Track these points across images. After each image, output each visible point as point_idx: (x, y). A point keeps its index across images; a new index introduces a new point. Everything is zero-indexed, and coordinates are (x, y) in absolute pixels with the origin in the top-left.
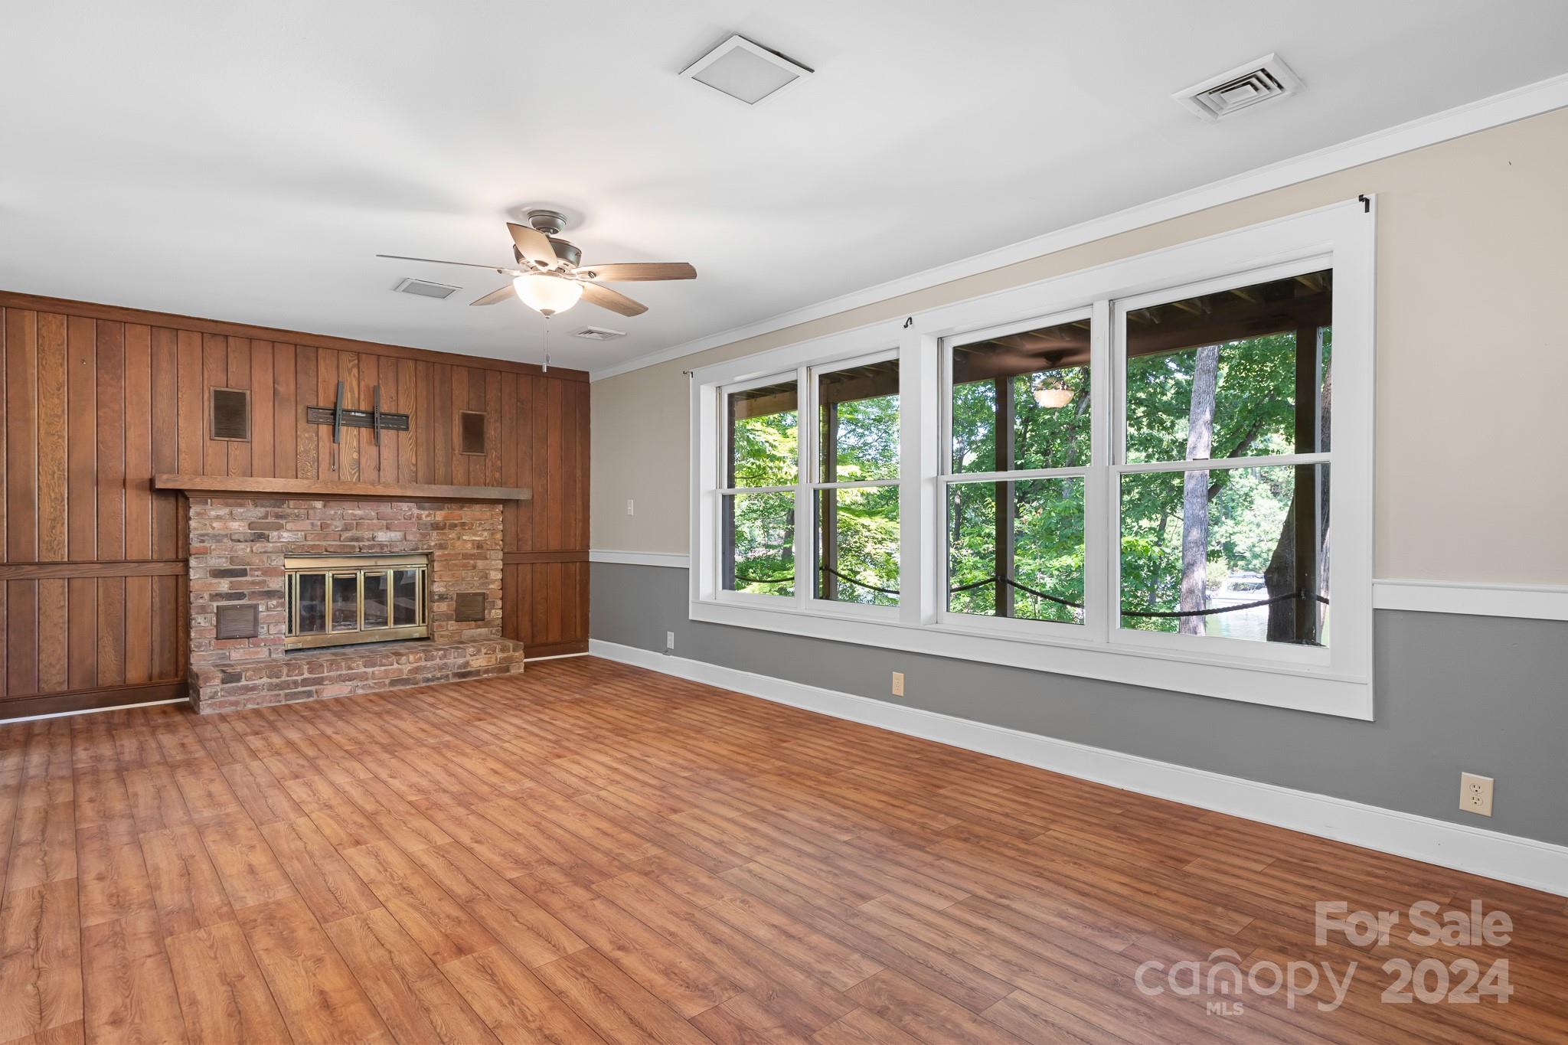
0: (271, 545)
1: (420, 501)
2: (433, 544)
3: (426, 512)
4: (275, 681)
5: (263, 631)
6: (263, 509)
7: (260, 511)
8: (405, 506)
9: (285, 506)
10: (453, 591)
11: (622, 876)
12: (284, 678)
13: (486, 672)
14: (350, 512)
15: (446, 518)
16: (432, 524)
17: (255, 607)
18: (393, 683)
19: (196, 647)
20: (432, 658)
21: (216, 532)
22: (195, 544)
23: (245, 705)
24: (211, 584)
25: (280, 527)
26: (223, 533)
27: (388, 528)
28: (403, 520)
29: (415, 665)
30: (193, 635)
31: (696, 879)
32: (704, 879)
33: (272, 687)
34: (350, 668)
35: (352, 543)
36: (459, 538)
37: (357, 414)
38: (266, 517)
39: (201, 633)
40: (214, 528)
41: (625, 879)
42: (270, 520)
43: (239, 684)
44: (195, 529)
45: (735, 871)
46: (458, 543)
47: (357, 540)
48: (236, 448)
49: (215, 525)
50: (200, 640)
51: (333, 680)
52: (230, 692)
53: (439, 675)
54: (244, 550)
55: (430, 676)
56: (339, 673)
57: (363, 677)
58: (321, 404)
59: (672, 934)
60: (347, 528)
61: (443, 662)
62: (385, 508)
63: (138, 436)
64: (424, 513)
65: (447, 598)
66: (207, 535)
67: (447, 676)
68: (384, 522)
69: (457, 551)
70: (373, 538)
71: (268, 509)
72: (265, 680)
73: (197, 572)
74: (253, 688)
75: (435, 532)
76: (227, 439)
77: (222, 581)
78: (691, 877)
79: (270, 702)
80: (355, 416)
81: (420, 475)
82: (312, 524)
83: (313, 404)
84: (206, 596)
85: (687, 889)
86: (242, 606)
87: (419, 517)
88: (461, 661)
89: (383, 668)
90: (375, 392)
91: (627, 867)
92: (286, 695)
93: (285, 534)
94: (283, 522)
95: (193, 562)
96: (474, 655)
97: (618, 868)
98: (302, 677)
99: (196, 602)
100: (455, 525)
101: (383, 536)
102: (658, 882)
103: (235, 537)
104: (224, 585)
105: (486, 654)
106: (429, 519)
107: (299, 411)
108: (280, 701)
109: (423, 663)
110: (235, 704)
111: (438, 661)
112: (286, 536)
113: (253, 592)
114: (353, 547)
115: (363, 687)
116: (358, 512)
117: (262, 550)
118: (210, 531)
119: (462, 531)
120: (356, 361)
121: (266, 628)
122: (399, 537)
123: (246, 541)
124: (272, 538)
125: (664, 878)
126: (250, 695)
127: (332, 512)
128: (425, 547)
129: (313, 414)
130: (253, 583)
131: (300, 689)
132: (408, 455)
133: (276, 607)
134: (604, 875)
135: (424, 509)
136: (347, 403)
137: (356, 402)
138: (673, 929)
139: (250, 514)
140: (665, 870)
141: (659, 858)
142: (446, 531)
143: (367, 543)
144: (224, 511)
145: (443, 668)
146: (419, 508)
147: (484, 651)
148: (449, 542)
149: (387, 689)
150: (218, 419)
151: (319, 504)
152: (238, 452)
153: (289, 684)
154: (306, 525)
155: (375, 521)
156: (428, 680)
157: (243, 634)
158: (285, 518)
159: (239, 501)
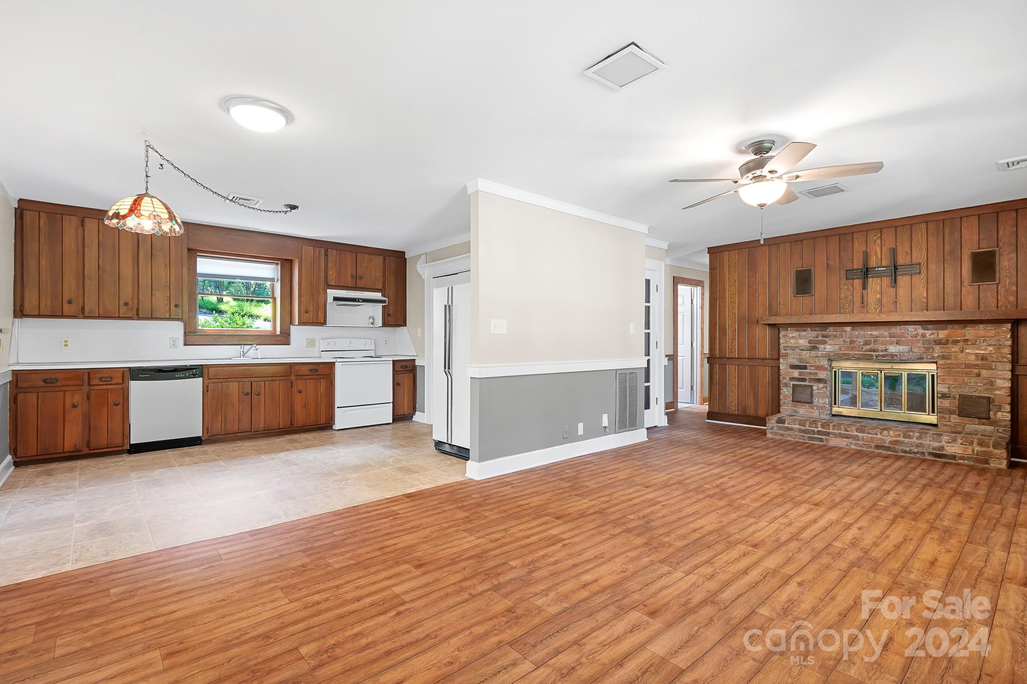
0: (820, 353)
1: (924, 324)
2: (936, 355)
3: (930, 332)
4: (802, 428)
5: (815, 400)
6: (816, 332)
7: (814, 334)
8: (911, 328)
9: (828, 330)
10: (956, 392)
12: (807, 427)
13: (961, 458)
14: (869, 333)
15: (948, 335)
16: (935, 341)
17: (811, 387)
18: (877, 447)
19: (783, 404)
20: (909, 437)
21: (793, 345)
22: (782, 351)
23: (787, 437)
24: (789, 372)
25: (825, 343)
26: (796, 345)
27: (897, 343)
28: (910, 338)
29: (895, 439)
30: (781, 397)
33: (801, 431)
34: (846, 430)
35: (871, 353)
36: (962, 352)
37: (879, 269)
38: (817, 337)
39: (785, 397)
40: (791, 343)
42: (820, 338)
43: (784, 425)
44: (782, 343)
46: (961, 355)
47: (874, 351)
48: (805, 299)
49: (791, 341)
50: (784, 401)
51: (835, 435)
52: (780, 428)
53: (915, 451)
54: (806, 355)
55: (907, 449)
56: (840, 432)
57: (855, 438)
58: (855, 267)
60: (867, 343)
61: (920, 441)
62: (897, 330)
63: (763, 300)
64: (928, 333)
65: (950, 397)
66: (788, 346)
67: (923, 453)
68: (895, 339)
69: (960, 361)
70: (886, 350)
71: (818, 332)
72: (797, 426)
73: (783, 366)
74: (791, 429)
75: (939, 346)
76: (802, 295)
77: (795, 371)
79: (800, 439)
80: (878, 270)
81: (930, 305)
82: (844, 341)
83: (850, 267)
84: (788, 379)
86: (805, 386)
87: (923, 336)
88: (936, 444)
89: (870, 436)
90: (894, 252)
92: (809, 437)
93: (828, 347)
94: (827, 339)
95: (781, 361)
96: (949, 443)
98: (817, 429)
99: (783, 381)
100: (958, 341)
101: (893, 349)
103: (801, 348)
104: (796, 373)
105: (961, 444)
106: (932, 336)
107: (842, 273)
108: (805, 440)
109: (902, 439)
110: (782, 435)
111: (915, 440)
112: (829, 348)
113: (810, 379)
114: (872, 356)
115: (855, 444)
116: (875, 333)
117: (815, 355)
118: (790, 345)
119: (965, 346)
120: (880, 235)
121: (817, 399)
122: (906, 350)
123: (807, 350)
124: (821, 349)
126: (789, 432)
127: (857, 333)
128: (929, 357)
129: (850, 274)
130: (810, 373)
131: (816, 436)
132: (920, 292)
133: (822, 388)
135: (928, 329)
136: (873, 263)
137: (879, 261)
139: (809, 335)
142: (950, 346)
143: (881, 353)
144: (796, 334)
145: (920, 447)
146: (923, 329)
147: (960, 441)
148: (953, 355)
149: (872, 450)
150: (797, 286)
151: (848, 329)
152: (807, 302)
153: (809, 432)
154: (840, 341)
155: (888, 339)
156: (905, 452)
157: (805, 401)
158: (828, 338)
159: (803, 328)
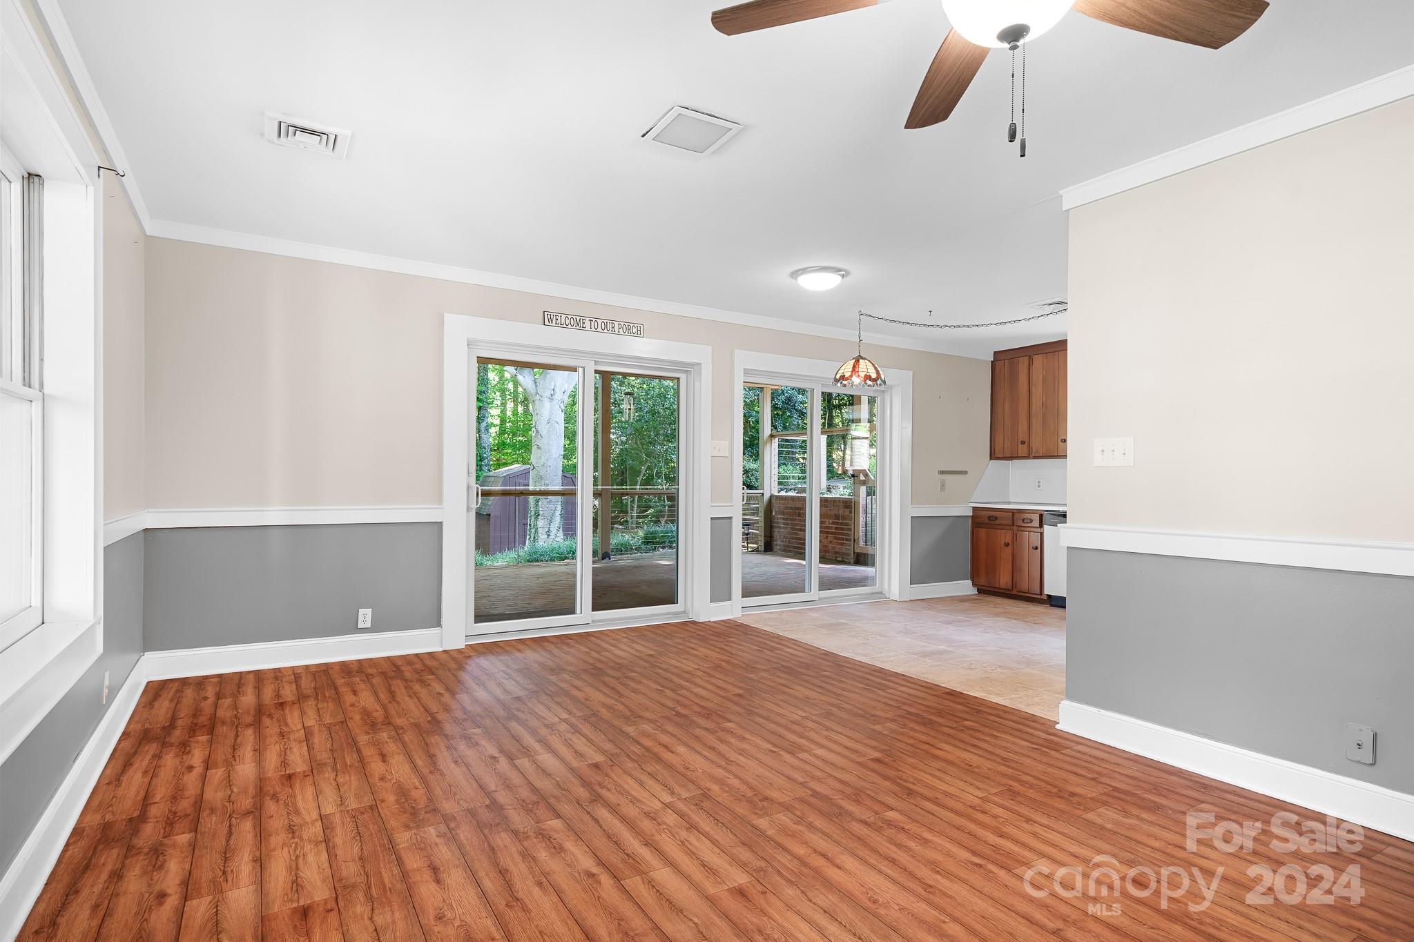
11: (787, 799)
31: (721, 789)
32: (715, 788)
41: (784, 796)
45: (685, 795)
59: (742, 755)
78: (727, 792)
85: (730, 782)
91: (787, 808)
97: (794, 807)
102: (755, 790)
125: (750, 794)
134: (802, 801)
138: (741, 757)
140: (749, 801)
141: (756, 814)
